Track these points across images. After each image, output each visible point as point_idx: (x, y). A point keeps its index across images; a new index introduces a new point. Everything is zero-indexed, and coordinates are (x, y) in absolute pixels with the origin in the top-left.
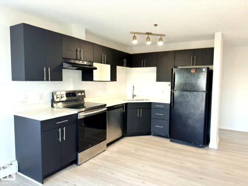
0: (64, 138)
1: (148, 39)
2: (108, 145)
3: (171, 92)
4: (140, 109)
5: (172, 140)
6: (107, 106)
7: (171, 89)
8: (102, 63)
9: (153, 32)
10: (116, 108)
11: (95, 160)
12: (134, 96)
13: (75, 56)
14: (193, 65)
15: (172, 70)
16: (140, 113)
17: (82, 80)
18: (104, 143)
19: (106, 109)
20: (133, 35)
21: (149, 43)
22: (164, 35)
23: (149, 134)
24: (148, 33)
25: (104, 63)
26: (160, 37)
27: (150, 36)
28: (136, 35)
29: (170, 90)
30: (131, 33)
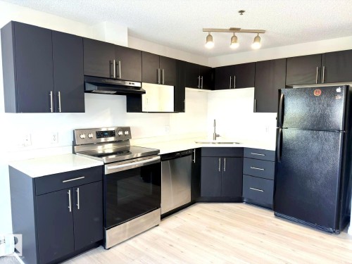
0: (78, 205)
1: (234, 39)
2: (164, 217)
3: (278, 130)
4: (222, 158)
5: (278, 214)
6: (161, 153)
7: (278, 126)
8: (157, 83)
9: (243, 28)
10: (179, 157)
11: (136, 241)
12: (216, 136)
13: (108, 73)
14: (319, 82)
15: (280, 91)
16: (222, 165)
17: (128, 111)
18: (156, 213)
19: (159, 157)
20: (207, 34)
21: (235, 46)
22: (263, 32)
23: (239, 200)
24: (233, 30)
25: (161, 84)
26: (256, 35)
27: (237, 34)
28: (211, 33)
29: (276, 128)
30: (205, 30)
